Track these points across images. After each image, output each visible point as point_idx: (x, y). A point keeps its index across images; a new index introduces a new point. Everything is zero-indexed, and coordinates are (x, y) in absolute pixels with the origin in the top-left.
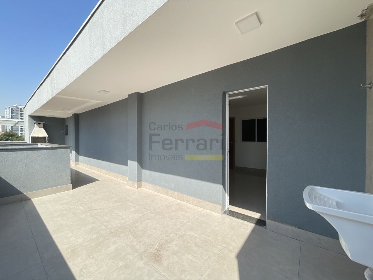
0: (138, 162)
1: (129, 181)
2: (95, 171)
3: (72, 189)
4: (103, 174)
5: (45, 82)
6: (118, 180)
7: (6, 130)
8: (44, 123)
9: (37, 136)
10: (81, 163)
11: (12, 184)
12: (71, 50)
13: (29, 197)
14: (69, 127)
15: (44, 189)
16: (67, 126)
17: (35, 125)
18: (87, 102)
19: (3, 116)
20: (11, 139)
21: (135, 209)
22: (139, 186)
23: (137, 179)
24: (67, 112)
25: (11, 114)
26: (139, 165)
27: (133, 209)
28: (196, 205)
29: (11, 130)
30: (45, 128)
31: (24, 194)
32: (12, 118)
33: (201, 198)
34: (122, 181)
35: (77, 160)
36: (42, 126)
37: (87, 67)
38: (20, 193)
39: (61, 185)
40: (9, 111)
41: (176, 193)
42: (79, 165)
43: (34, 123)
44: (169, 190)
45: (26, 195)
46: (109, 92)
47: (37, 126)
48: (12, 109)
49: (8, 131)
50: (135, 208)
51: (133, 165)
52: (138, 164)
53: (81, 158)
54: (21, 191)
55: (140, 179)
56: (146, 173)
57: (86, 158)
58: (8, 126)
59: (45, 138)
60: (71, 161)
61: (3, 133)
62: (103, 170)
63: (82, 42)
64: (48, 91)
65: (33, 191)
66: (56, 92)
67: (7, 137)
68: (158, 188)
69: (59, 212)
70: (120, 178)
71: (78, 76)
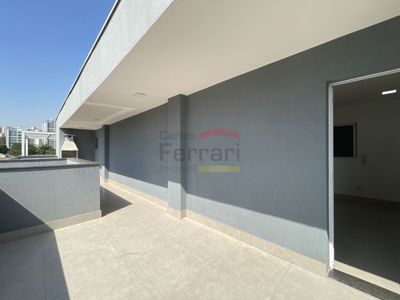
0: (182, 184)
1: (169, 208)
2: (126, 191)
3: (102, 217)
4: (136, 195)
5: (74, 88)
6: (154, 204)
7: (43, 143)
8: (74, 135)
9: (67, 149)
10: (111, 180)
11: (31, 212)
12: (103, 40)
13: (52, 228)
14: (99, 140)
15: (69, 217)
16: (97, 138)
17: (66, 138)
18: (119, 110)
19: (40, 130)
20: (47, 152)
21: (185, 256)
22: (183, 216)
23: (180, 206)
24: (97, 123)
25: (47, 128)
26: (183, 189)
27: (183, 256)
28: (274, 254)
29: (47, 143)
30: (75, 141)
31: (46, 225)
32: (48, 131)
33: (283, 245)
34: (159, 206)
35: (107, 177)
36: (73, 140)
37: (123, 55)
38: (42, 223)
39: (89, 212)
40: (45, 125)
41: (239, 231)
42: (108, 182)
43: (65, 136)
44: (227, 226)
45: (48, 225)
46: (146, 95)
47: (68, 139)
48: (48, 123)
49: (45, 144)
50: (186, 254)
51: (175, 187)
52: (182, 187)
53: (111, 174)
54: (42, 220)
55: (183, 207)
56: (191, 198)
57: (116, 174)
58: (44, 140)
59: (75, 151)
60: (101, 177)
61: (40, 146)
62: (136, 190)
63: (116, 23)
64: (77, 99)
65: (56, 220)
66: (85, 97)
67: (44, 150)
68: (210, 220)
69: (85, 256)
70: (156, 202)
71: (110, 72)
